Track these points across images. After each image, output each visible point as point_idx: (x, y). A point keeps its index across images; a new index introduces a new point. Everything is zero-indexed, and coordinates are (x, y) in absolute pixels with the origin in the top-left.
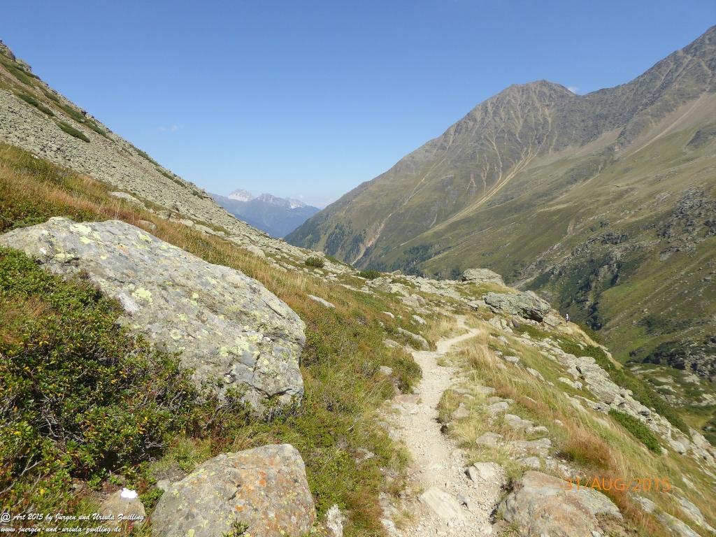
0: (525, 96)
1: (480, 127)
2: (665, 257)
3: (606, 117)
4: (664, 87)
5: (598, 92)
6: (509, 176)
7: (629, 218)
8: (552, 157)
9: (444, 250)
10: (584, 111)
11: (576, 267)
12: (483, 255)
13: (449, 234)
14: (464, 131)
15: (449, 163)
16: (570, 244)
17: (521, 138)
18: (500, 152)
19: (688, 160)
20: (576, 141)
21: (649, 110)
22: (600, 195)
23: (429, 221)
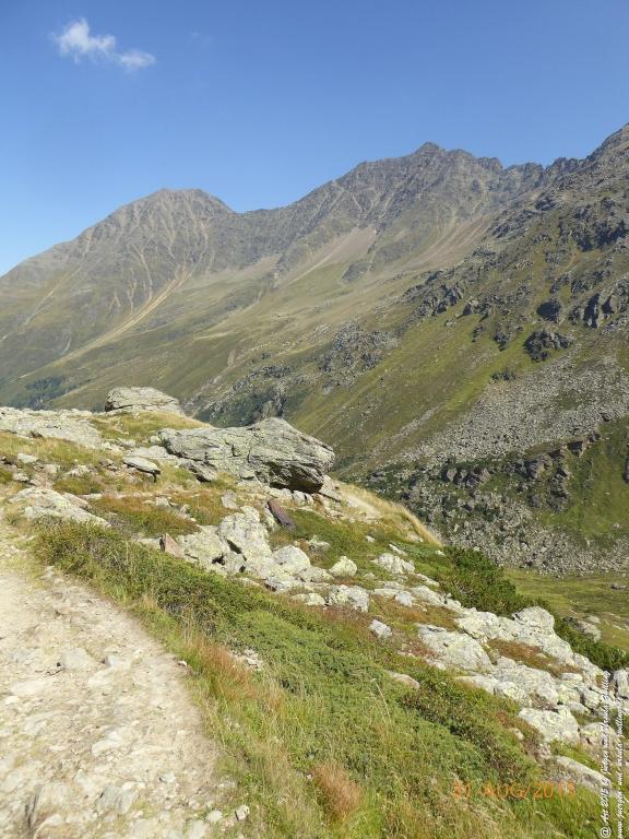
0: (178, 204)
1: (124, 234)
2: (327, 391)
3: (264, 240)
4: (321, 216)
5: (256, 212)
6: (161, 297)
7: (291, 351)
8: (208, 279)
9: (81, 384)
11: (238, 403)
13: (87, 365)
14: (104, 236)
15: (86, 274)
16: (231, 377)
17: (174, 253)
18: (149, 267)
19: (343, 293)
20: (235, 263)
21: (306, 238)
22: (261, 324)
23: (60, 347)
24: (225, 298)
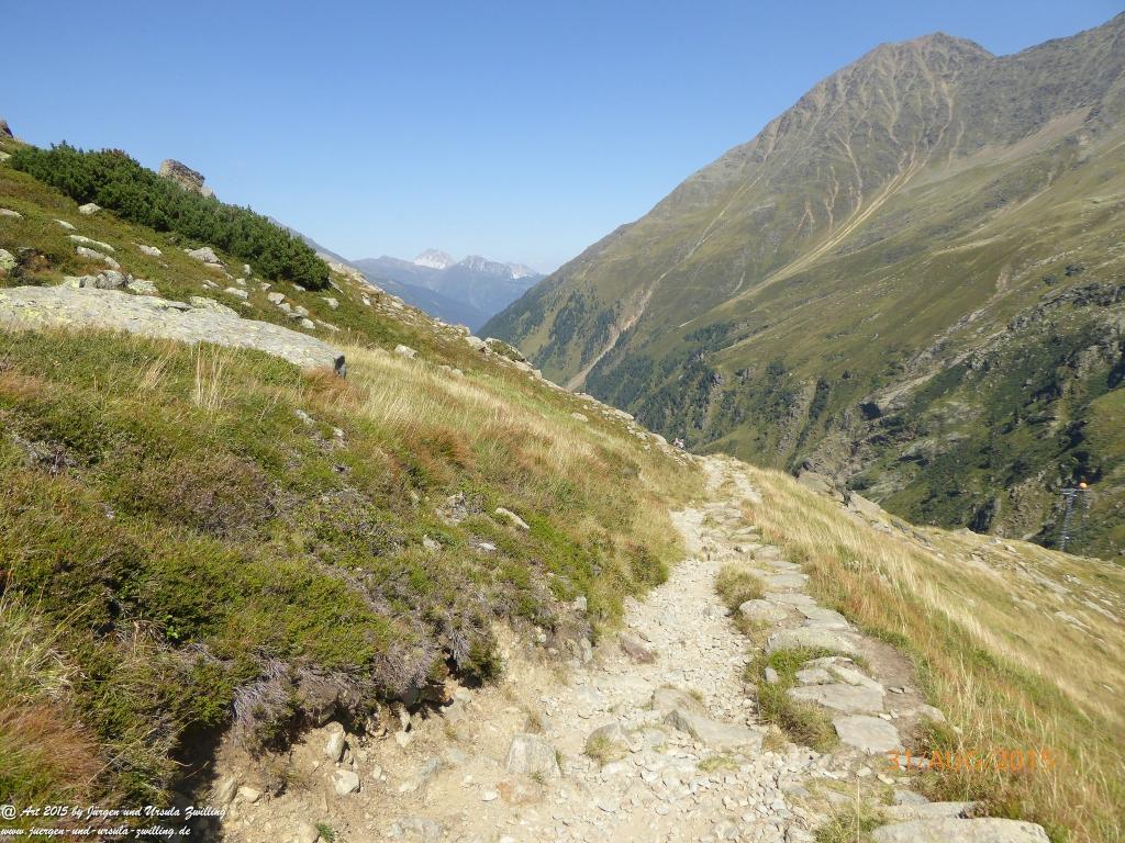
0: (904, 63)
1: (822, 120)
3: (1057, 90)
5: (1041, 47)
6: (874, 204)
8: (954, 166)
9: (755, 332)
10: (1012, 83)
11: (1020, 353)
12: (829, 337)
13: (765, 305)
14: (794, 127)
15: (767, 182)
16: (1002, 310)
17: (897, 136)
18: (858, 160)
20: (1000, 137)
22: (1059, 218)
23: (730, 285)
24: (985, 189)
